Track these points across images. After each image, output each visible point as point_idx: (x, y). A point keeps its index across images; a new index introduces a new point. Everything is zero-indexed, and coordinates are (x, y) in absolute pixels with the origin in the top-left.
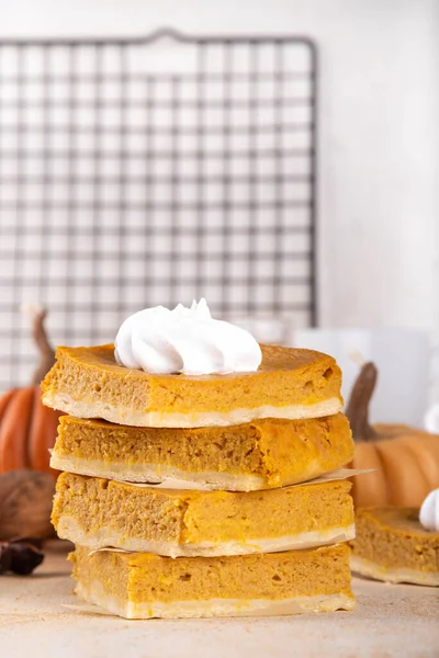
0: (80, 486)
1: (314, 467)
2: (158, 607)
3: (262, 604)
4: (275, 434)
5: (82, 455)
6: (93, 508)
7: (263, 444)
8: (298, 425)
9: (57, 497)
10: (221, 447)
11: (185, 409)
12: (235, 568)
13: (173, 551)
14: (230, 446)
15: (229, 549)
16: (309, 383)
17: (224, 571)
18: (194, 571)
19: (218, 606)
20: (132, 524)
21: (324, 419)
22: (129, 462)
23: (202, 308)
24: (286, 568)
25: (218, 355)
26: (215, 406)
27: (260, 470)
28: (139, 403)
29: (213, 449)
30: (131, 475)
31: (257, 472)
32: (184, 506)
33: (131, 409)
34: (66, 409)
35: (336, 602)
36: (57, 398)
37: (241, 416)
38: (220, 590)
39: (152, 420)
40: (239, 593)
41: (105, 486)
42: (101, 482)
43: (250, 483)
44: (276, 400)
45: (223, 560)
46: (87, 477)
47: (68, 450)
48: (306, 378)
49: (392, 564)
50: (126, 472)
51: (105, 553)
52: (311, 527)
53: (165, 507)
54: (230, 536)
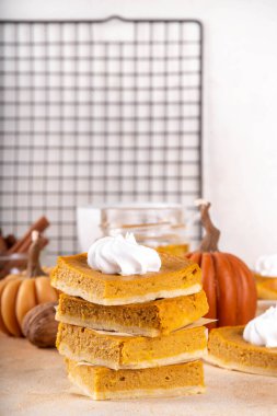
0: (70, 329)
1: (186, 321)
2: (108, 394)
3: (160, 392)
4: (167, 308)
5: (71, 315)
6: (77, 341)
7: (161, 314)
8: (178, 300)
9: (58, 334)
10: (140, 315)
11: (122, 295)
12: (147, 374)
13: (116, 367)
14: (144, 315)
15: (144, 365)
16: (185, 278)
17: (141, 376)
18: (127, 375)
19: (138, 393)
20: (96, 352)
21: (193, 295)
22: (94, 319)
23: (131, 237)
24: (172, 373)
25: (138, 267)
26: (139, 293)
27: (159, 327)
28: (100, 293)
29: (136, 315)
30: (96, 326)
31: (158, 328)
32: (121, 345)
33: (95, 295)
34: (63, 290)
35: (195, 390)
36: (58, 283)
37: (151, 297)
38: (139, 385)
39: (105, 302)
40: (148, 386)
41: (83, 330)
42: (80, 329)
43: (154, 333)
44: (168, 288)
45: (141, 371)
46: (73, 326)
47: (64, 312)
48: (183, 275)
49: (229, 360)
50: (92, 324)
52: (185, 351)
53: (112, 345)
54: (145, 358)
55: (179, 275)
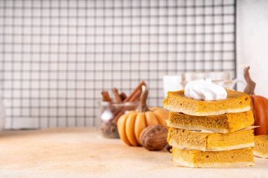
0: (176, 131)
1: (242, 126)
2: (200, 165)
3: (228, 164)
4: (232, 117)
5: (176, 123)
6: (180, 137)
7: (229, 121)
8: (238, 114)
9: (169, 134)
10: (217, 121)
11: (207, 111)
12: (221, 154)
13: (204, 149)
14: (219, 121)
15: (219, 149)
16: (241, 102)
17: (218, 155)
18: (210, 155)
19: (216, 164)
20: (192, 142)
21: (245, 112)
22: (190, 125)
23: (209, 81)
24: (235, 154)
25: (215, 95)
26: (216, 110)
27: (228, 128)
28: (194, 109)
29: (215, 122)
30: (191, 128)
31: (227, 128)
32: (207, 137)
33: (191, 111)
34: (171, 109)
35: (249, 164)
36: (168, 106)
37: (222, 112)
38: (217, 160)
39: (198, 114)
40: (222, 161)
42: (182, 130)
43: (225, 131)
44: (232, 107)
45: (218, 152)
46: (178, 129)
47: (172, 121)
50: (189, 128)
51: (184, 150)
52: (242, 143)
53: (202, 138)
54: (220, 145)
55: (238, 101)
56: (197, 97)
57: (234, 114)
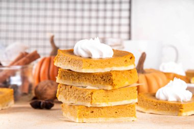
0: (64, 87)
1: (127, 83)
2: (85, 120)
3: (112, 119)
4: (117, 75)
5: (65, 79)
6: (68, 93)
7: (113, 77)
8: (123, 72)
9: (58, 90)
10: (102, 78)
11: (92, 68)
12: (106, 110)
13: (89, 105)
14: (104, 78)
15: (104, 105)
16: (126, 61)
17: (102, 110)
18: (94, 110)
19: (101, 119)
20: (78, 98)
21: (130, 70)
22: (77, 81)
23: (97, 40)
24: (119, 110)
25: (101, 54)
26: (101, 67)
27: (112, 84)
28: (80, 66)
29: (100, 78)
30: (78, 85)
32: (92, 94)
33: (78, 68)
34: (61, 67)
35: (132, 119)
36: (58, 63)
37: (107, 70)
38: (101, 115)
39: (84, 71)
40: (106, 116)
41: (71, 87)
42: (70, 87)
43: (109, 88)
44: (117, 65)
45: (102, 108)
46: (66, 85)
47: (61, 78)
48: (125, 59)
49: (148, 108)
51: (71, 105)
52: (126, 99)
53: (87, 93)
54: (104, 101)
55: (123, 59)
56: (84, 55)
57: (119, 71)
